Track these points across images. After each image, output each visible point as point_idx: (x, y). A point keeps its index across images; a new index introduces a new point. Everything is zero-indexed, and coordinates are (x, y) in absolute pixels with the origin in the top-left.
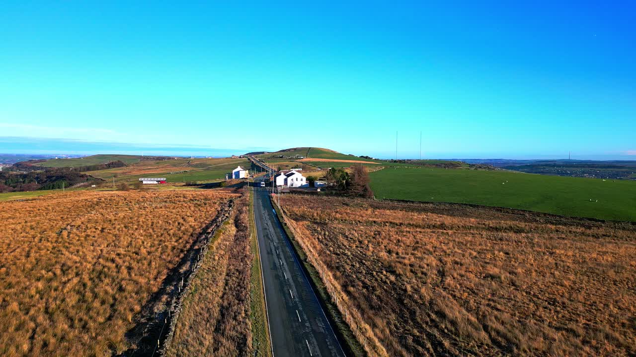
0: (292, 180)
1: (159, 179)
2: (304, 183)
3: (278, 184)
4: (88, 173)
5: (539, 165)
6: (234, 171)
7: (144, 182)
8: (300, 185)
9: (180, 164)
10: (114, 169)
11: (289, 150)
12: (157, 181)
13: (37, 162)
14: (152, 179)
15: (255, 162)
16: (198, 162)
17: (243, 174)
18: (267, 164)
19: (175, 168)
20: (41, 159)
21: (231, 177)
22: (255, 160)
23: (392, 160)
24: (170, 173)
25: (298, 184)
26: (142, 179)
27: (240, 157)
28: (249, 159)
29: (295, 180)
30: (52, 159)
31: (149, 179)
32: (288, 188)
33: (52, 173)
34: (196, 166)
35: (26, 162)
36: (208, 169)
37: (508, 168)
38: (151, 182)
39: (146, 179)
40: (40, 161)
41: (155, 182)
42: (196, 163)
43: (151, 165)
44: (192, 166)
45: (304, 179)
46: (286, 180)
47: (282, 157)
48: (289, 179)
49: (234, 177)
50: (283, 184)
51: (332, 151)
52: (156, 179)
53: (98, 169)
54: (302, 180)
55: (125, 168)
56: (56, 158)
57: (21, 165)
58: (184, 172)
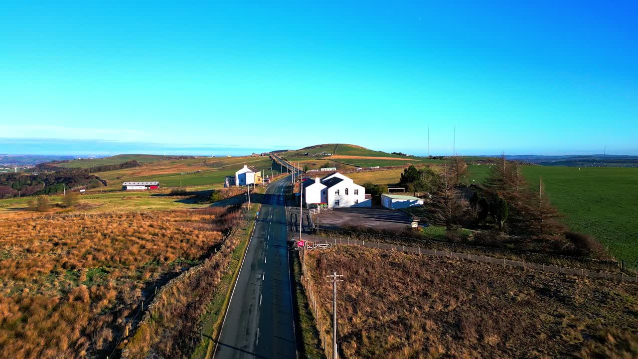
0: (338, 192)
1: (149, 183)
2: (362, 197)
3: (309, 201)
4: (96, 175)
5: (575, 161)
6: (237, 174)
7: (129, 188)
8: (353, 203)
9: (195, 163)
10: (126, 169)
11: (315, 147)
12: (146, 186)
13: (60, 163)
14: (141, 183)
15: (276, 161)
16: (214, 161)
17: (252, 178)
18: (291, 162)
19: (188, 168)
20: (65, 159)
21: (232, 182)
22: (276, 157)
23: (430, 156)
24: (180, 174)
25: (349, 201)
26: (127, 184)
27: (261, 155)
28: (270, 157)
29: (342, 192)
30: (75, 160)
31: (136, 183)
32: (329, 210)
33: (62, 174)
34: (212, 165)
35: (49, 163)
36: (224, 169)
37: (541, 164)
38: (138, 188)
39: (132, 183)
40: (64, 162)
41: (144, 188)
42: (212, 162)
43: (165, 165)
44: (207, 165)
45: (362, 190)
46: (324, 193)
47: (307, 154)
48: (332, 191)
49: (237, 182)
50: (319, 202)
51: (361, 147)
52: (145, 183)
53: (109, 170)
54: (356, 192)
55: (137, 168)
56: (79, 158)
57: (43, 166)
58: (196, 172)
